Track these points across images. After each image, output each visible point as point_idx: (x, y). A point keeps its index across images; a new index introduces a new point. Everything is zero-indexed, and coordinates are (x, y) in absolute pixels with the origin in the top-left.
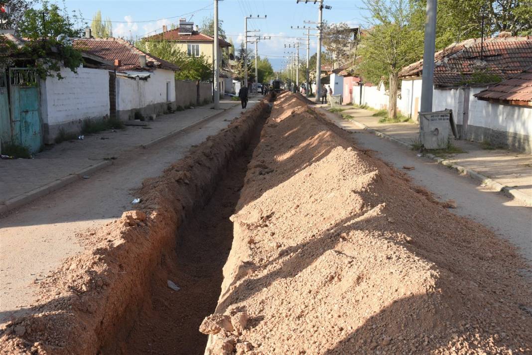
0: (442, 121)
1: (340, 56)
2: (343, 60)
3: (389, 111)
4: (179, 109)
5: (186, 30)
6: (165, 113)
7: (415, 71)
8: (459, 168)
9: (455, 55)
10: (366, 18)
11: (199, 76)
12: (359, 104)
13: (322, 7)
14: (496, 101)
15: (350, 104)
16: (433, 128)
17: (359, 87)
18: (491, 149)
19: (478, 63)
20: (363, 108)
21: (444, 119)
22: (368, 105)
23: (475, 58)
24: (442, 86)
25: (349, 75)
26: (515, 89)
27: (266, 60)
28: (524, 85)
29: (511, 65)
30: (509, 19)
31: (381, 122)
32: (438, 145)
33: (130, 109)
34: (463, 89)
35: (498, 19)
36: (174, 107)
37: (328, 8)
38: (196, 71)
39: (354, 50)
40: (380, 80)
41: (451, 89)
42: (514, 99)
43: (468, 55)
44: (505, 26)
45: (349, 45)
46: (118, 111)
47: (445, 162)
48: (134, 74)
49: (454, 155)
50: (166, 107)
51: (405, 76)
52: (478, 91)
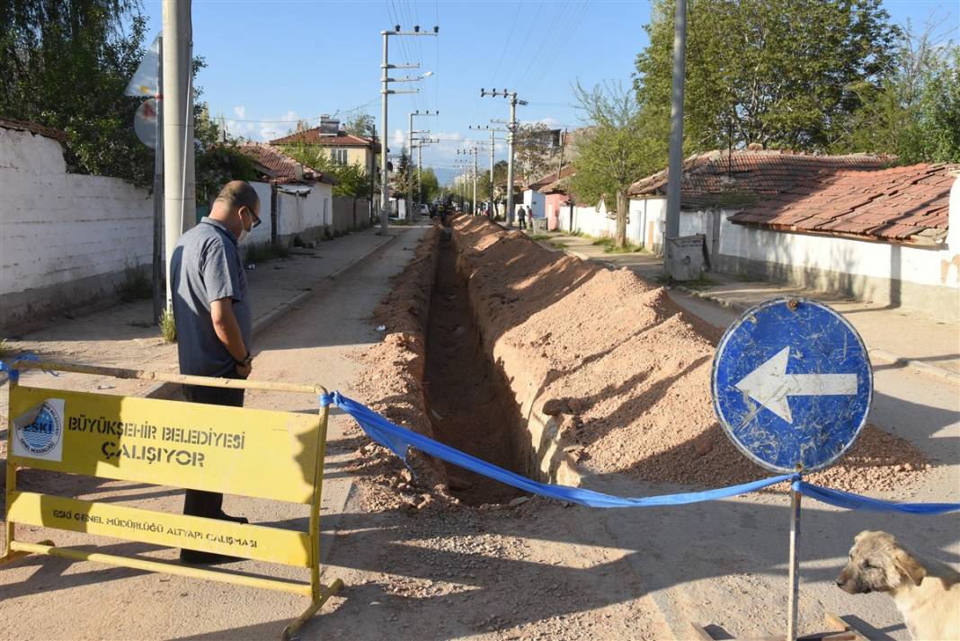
0: (694, 248)
1: (537, 166)
2: (542, 173)
3: (617, 238)
4: (338, 235)
5: (331, 131)
6: (323, 240)
7: (649, 188)
8: (720, 300)
9: (698, 170)
10: (584, 120)
11: (354, 192)
12: (569, 230)
13: (514, 103)
14: (753, 226)
15: (556, 230)
16: (684, 256)
17: (569, 208)
18: (749, 281)
19: (725, 180)
20: (576, 235)
21: (697, 246)
22: (582, 231)
23: (722, 174)
24: (687, 207)
25: (555, 191)
26: (774, 212)
27: (430, 171)
28: (786, 207)
29: (764, 183)
30: (756, 127)
31: (607, 251)
32: (690, 275)
33: (289, 233)
34: (713, 211)
35: (743, 126)
36: (332, 232)
37: (523, 103)
38: (350, 184)
39: (555, 160)
40: (599, 200)
41: (697, 211)
42: (776, 223)
43: (713, 170)
44: (751, 135)
45: (549, 152)
46: (279, 236)
47: (702, 295)
48: (293, 189)
49: (709, 287)
50: (323, 231)
51: (636, 195)
52: (732, 213)
